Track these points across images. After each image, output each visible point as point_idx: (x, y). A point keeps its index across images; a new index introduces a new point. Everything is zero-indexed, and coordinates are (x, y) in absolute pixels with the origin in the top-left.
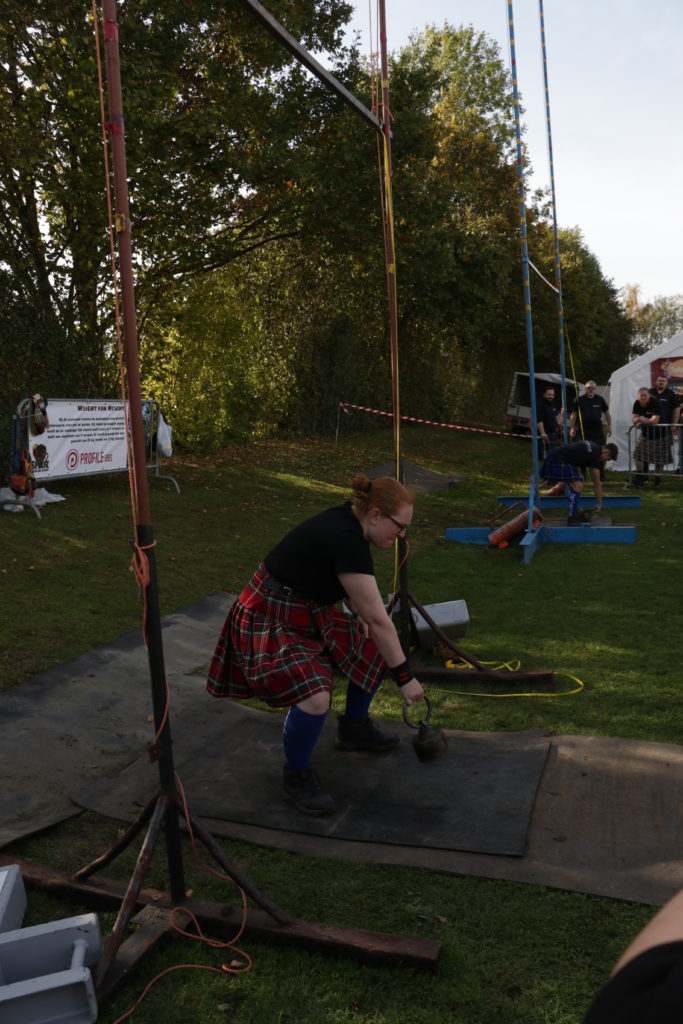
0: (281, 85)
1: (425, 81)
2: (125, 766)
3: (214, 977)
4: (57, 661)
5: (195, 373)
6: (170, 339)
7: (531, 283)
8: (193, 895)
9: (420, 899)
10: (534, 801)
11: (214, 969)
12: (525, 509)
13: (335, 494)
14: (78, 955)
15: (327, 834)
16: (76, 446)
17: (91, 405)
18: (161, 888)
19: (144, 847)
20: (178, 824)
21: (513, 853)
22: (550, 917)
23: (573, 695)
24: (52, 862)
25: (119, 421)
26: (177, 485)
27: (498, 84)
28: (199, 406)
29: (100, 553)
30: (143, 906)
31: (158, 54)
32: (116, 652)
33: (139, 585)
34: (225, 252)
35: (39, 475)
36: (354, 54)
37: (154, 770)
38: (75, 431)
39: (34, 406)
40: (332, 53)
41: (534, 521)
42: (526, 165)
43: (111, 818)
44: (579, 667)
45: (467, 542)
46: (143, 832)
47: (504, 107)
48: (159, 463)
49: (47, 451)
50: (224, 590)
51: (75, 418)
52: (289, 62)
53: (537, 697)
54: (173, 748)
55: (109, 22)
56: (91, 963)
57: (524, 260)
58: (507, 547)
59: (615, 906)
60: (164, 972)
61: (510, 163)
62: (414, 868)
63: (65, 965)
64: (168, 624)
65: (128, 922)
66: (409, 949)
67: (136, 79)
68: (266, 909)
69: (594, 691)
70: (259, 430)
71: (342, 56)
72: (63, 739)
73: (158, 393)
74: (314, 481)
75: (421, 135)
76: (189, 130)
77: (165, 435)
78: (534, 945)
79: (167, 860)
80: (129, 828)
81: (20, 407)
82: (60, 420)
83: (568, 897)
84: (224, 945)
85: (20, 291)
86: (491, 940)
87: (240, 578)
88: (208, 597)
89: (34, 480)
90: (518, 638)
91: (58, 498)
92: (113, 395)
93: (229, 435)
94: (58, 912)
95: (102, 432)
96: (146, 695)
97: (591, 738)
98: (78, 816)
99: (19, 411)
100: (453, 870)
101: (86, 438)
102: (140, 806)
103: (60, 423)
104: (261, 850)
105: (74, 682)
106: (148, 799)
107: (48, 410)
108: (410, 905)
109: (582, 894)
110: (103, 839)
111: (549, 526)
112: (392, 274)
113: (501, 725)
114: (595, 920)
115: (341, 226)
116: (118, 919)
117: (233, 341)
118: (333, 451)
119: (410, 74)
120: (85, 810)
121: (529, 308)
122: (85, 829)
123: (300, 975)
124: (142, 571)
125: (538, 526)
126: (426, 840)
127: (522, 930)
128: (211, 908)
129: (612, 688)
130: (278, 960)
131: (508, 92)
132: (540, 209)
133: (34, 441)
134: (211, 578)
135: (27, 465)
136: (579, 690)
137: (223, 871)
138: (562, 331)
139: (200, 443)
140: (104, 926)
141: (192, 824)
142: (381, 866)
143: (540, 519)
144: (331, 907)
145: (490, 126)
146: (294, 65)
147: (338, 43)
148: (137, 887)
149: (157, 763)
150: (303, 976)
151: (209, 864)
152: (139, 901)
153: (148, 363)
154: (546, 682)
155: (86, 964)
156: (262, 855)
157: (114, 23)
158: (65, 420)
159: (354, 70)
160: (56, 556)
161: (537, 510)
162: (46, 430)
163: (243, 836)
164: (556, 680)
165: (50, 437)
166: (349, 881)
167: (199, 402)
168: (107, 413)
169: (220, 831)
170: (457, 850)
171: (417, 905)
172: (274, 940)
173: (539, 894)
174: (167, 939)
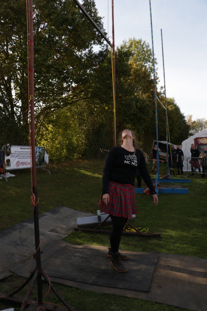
0: (85, 54)
1: (128, 54)
2: (27, 260)
4: (9, 226)
5: (56, 139)
6: (50, 128)
9: (115, 305)
10: (153, 274)
12: (154, 182)
13: (98, 177)
15: (89, 283)
16: (19, 160)
17: (24, 147)
18: (35, 299)
20: (41, 278)
21: (146, 291)
26: (49, 172)
27: (149, 55)
28: (57, 148)
29: (25, 193)
31: (49, 45)
32: (27, 224)
35: (7, 168)
37: (35, 261)
38: (19, 155)
40: (101, 46)
41: (157, 186)
42: (158, 78)
43: (21, 276)
45: (137, 192)
46: (31, 280)
47: (151, 63)
48: (44, 166)
49: (11, 161)
50: (62, 205)
51: (19, 151)
52: (88, 47)
54: (41, 255)
55: (31, 41)
58: (149, 194)
59: (176, 309)
61: (152, 78)
62: (114, 295)
64: (44, 216)
67: (42, 52)
68: (67, 307)
69: (172, 240)
70: (76, 156)
71: (104, 47)
73: (45, 144)
74: (92, 173)
75: (126, 70)
76: (57, 67)
77: (47, 157)
79: (37, 290)
80: (26, 280)
81: (3, 147)
82: (15, 152)
83: (161, 305)
85: (5, 112)
87: (67, 202)
88: (57, 208)
89: (6, 170)
91: (13, 175)
92: (29, 145)
93: (67, 157)
95: (27, 156)
96: (34, 238)
97: (171, 255)
98: (12, 275)
99: (2, 149)
100: (127, 296)
101: (22, 157)
103: (15, 153)
104: (68, 288)
105: (14, 233)
107: (11, 149)
108: (113, 307)
109: (166, 305)
111: (161, 188)
113: (144, 250)
115: (101, 96)
117: (69, 129)
118: (98, 163)
119: (124, 53)
120: (14, 274)
121: (157, 122)
122: (14, 279)
125: (159, 188)
126: (120, 286)
128: (50, 305)
129: (178, 239)
131: (152, 58)
132: (162, 92)
133: (6, 158)
134: (58, 202)
135: (4, 165)
138: (167, 129)
139: (57, 160)
142: (104, 293)
143: (159, 186)
145: (147, 67)
146: (89, 49)
147: (103, 43)
148: (27, 299)
152: (28, 304)
153: (42, 135)
154: (158, 237)
156: (68, 289)
158: (16, 152)
159: (107, 50)
160: (11, 193)
161: (158, 183)
162: (10, 155)
163: (62, 283)
164: (161, 236)
165: (11, 157)
166: (94, 298)
167: (57, 147)
168: (29, 150)
169: (55, 281)
170: (129, 290)
171: (115, 307)
173: (153, 304)
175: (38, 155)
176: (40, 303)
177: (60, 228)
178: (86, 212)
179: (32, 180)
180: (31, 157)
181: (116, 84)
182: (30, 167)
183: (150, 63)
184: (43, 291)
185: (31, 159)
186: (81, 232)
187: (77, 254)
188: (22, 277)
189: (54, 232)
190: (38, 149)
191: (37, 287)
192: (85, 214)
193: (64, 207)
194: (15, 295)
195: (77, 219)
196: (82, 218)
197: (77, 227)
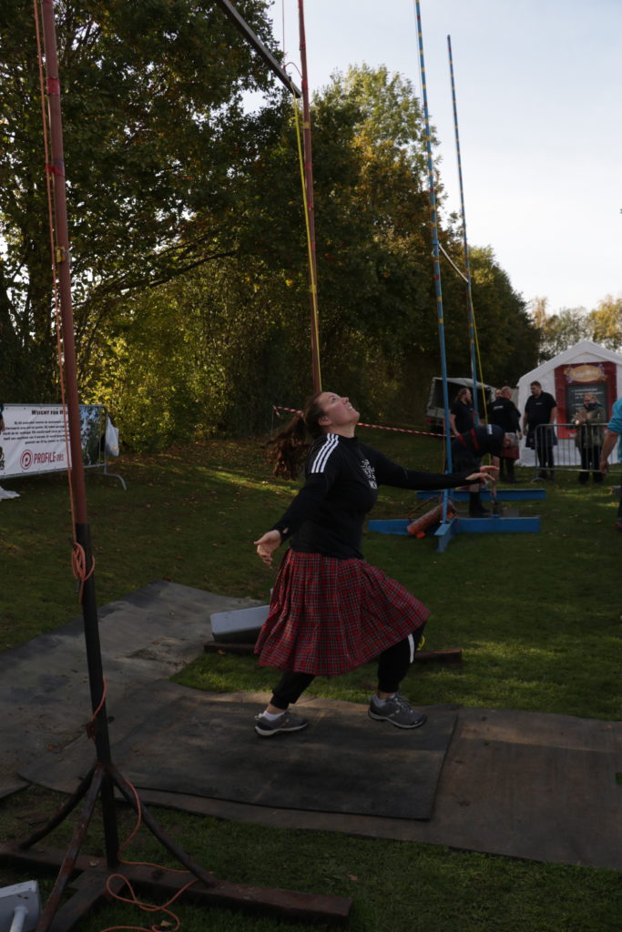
0: (220, 120)
1: (350, 117)
2: (67, 743)
4: (8, 645)
5: (139, 381)
6: (118, 350)
9: (334, 861)
10: (442, 768)
11: (145, 929)
12: (438, 502)
13: (269, 493)
14: (18, 920)
15: (253, 802)
16: (30, 447)
17: (44, 409)
18: (98, 854)
20: (113, 795)
21: (419, 817)
26: (121, 479)
27: (412, 118)
28: (143, 409)
29: (51, 545)
30: (81, 872)
31: (107, 93)
32: (62, 638)
33: (77, 578)
34: (169, 269)
36: (286, 94)
37: (88, 746)
38: (29, 433)
40: (267, 93)
41: (448, 513)
42: (440, 189)
43: (51, 790)
45: (387, 532)
46: (82, 801)
47: (421, 140)
48: (107, 462)
49: (4, 451)
50: (164, 579)
51: (29, 421)
52: (227, 101)
54: (110, 726)
55: (51, 79)
58: (425, 537)
59: (511, 863)
61: (425, 187)
64: (111, 611)
65: (67, 888)
66: (322, 906)
67: (87, 115)
68: (194, 872)
69: (495, 670)
70: (200, 429)
71: (275, 95)
73: (107, 398)
74: (249, 479)
75: (343, 165)
76: (135, 160)
77: (113, 437)
79: (103, 828)
80: (69, 800)
82: (16, 423)
83: (468, 855)
84: (158, 908)
87: (179, 568)
88: (149, 585)
91: (12, 495)
92: (59, 402)
93: (172, 435)
94: (1, 880)
95: (54, 434)
96: (85, 675)
97: (494, 711)
98: (24, 789)
100: (366, 834)
101: (39, 440)
103: (16, 426)
104: (192, 818)
105: (23, 665)
106: (87, 772)
108: (326, 866)
109: (482, 853)
111: (460, 518)
114: (493, 877)
115: (273, 246)
116: (56, 884)
117: (176, 350)
119: (338, 113)
120: (31, 783)
121: (441, 321)
122: (31, 800)
124: (81, 566)
125: (452, 518)
126: (345, 808)
127: (425, 888)
128: (142, 869)
129: (514, 665)
130: (204, 920)
132: (455, 231)
134: (153, 568)
138: (472, 341)
139: (145, 443)
140: (43, 891)
142: (300, 830)
143: (453, 511)
144: (254, 869)
145: (408, 155)
146: (232, 103)
147: (272, 83)
148: (75, 853)
149: (93, 739)
152: (76, 868)
153: (97, 370)
154: (454, 661)
156: (193, 822)
158: (20, 423)
159: (285, 107)
160: (10, 549)
161: (451, 503)
163: (175, 804)
164: (464, 658)
165: (5, 439)
166: (271, 845)
167: (144, 406)
168: (59, 417)
169: (155, 800)
170: (371, 815)
171: (331, 866)
172: (200, 901)
173: (443, 854)
174: (102, 904)
175: (88, 429)
176: (114, 863)
177: (163, 645)
178: (236, 597)
179: (72, 506)
180: (69, 438)
181: (316, 209)
182: (66, 466)
183: (416, 143)
184: (119, 831)
185: (69, 442)
186: (224, 655)
187: (215, 721)
188: (54, 791)
189: (143, 658)
190: (86, 414)
191: (101, 819)
192: (234, 601)
193: (171, 584)
194: (37, 844)
195: (212, 617)
196: (226, 613)
197: (210, 642)
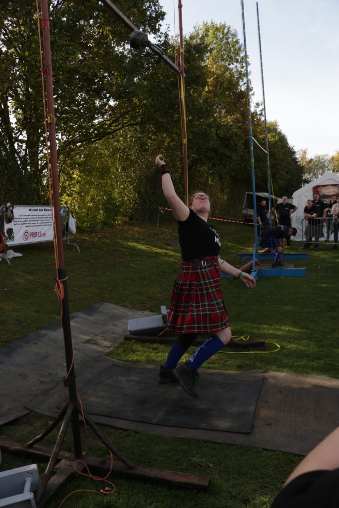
0: (130, 51)
1: (202, 49)
2: (51, 389)
3: (96, 496)
4: (18, 336)
5: (87, 193)
6: (75, 176)
7: (254, 148)
8: (86, 454)
9: (199, 455)
10: (256, 405)
11: (96, 492)
12: (251, 260)
13: (157, 253)
14: (28, 486)
15: (153, 422)
16: (28, 229)
17: (36, 208)
18: (69, 451)
19: (61, 430)
20: (78, 417)
21: (246, 431)
22: (264, 463)
23: (276, 352)
24: (15, 438)
25: (50, 216)
26: (77, 247)
28: (89, 209)
29: (40, 282)
30: (60, 460)
31: (69, 34)
32: (47, 332)
33: (59, 298)
34: (103, 133)
35: (9, 243)
36: (166, 36)
37: (67, 390)
38: (27, 221)
39: (7, 209)
40: (156, 35)
41: (255, 266)
42: (251, 90)
43: (43, 415)
44: (278, 338)
47: (240, 63)
48: (69, 237)
49: (14, 231)
50: (102, 300)
51: (28, 215)
53: (257, 353)
54: (77, 380)
55: (45, 19)
56: (34, 490)
57: (250, 137)
59: (296, 458)
60: (71, 494)
61: (243, 88)
62: (195, 440)
63: (21, 491)
64: (73, 318)
65: (53, 468)
66: (194, 479)
67: (58, 46)
68: (123, 461)
69: (285, 350)
70: (119, 221)
71: (160, 37)
72: (21, 375)
73: (69, 202)
74: (146, 246)
75: (199, 75)
76: (85, 71)
77: (72, 223)
78: (256, 478)
79: (73, 436)
80: (54, 421)
82: (20, 215)
83: (273, 453)
84: (101, 479)
86: (235, 476)
87: (110, 295)
88: (94, 304)
89: (7, 245)
90: (248, 324)
91: (19, 255)
92: (46, 203)
93: (104, 223)
94: (17, 463)
95: (41, 222)
96: (62, 353)
97: (284, 374)
98: (28, 414)
100: (216, 441)
101: (33, 225)
102: (59, 409)
103: (20, 217)
104: (120, 431)
105: (27, 347)
106: (63, 405)
107: (14, 211)
108: (195, 458)
109: (280, 452)
110: (41, 426)
111: (262, 268)
112: (185, 144)
113: (239, 367)
114: (287, 465)
115: (160, 120)
116: (48, 466)
117: (106, 176)
118: (156, 231)
119: (195, 46)
120: (32, 411)
121: (253, 160)
122: (32, 420)
123: (140, 494)
124: (60, 292)
125: (258, 268)
126: (202, 426)
127: (250, 471)
128: (95, 461)
129: (295, 349)
130: (129, 487)
131: (242, 55)
132: (259, 113)
133: (7, 226)
134: (96, 295)
135: (3, 238)
136: (278, 349)
137: (101, 442)
138: (269, 172)
139: (90, 227)
140: (41, 470)
141: (85, 418)
142: (180, 438)
143: (258, 265)
144: (155, 459)
145: (233, 71)
147: (159, 30)
148: (58, 450)
149: (67, 388)
150: (141, 495)
151: (94, 438)
152: (58, 457)
153: (64, 188)
154: (262, 346)
155: (31, 490)
156: (121, 433)
157: (47, 20)
158: (23, 216)
159: (166, 43)
160: (18, 284)
161: (257, 260)
162: (13, 221)
163: (111, 424)
164: (267, 345)
165: (15, 224)
166: (164, 446)
167: (90, 207)
168: (44, 212)
170: (218, 431)
171: (198, 458)
172: (126, 477)
173: (259, 452)
174: (72, 478)
177: (102, 336)
178: (141, 310)
183: (238, 64)
184: (81, 438)
186: (136, 343)
187: (132, 378)
188: (45, 416)
189: (91, 343)
191: (70, 430)
192: (140, 313)
193: (105, 303)
194: (37, 444)
195: (128, 322)
196: (136, 319)
197: (128, 335)
